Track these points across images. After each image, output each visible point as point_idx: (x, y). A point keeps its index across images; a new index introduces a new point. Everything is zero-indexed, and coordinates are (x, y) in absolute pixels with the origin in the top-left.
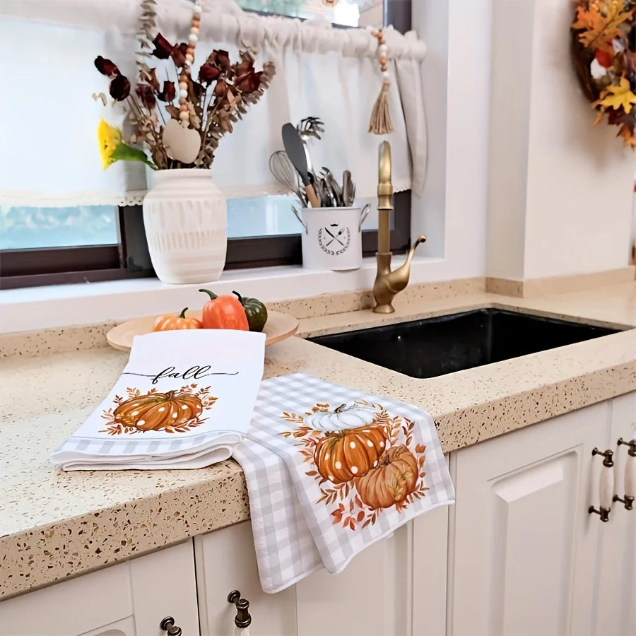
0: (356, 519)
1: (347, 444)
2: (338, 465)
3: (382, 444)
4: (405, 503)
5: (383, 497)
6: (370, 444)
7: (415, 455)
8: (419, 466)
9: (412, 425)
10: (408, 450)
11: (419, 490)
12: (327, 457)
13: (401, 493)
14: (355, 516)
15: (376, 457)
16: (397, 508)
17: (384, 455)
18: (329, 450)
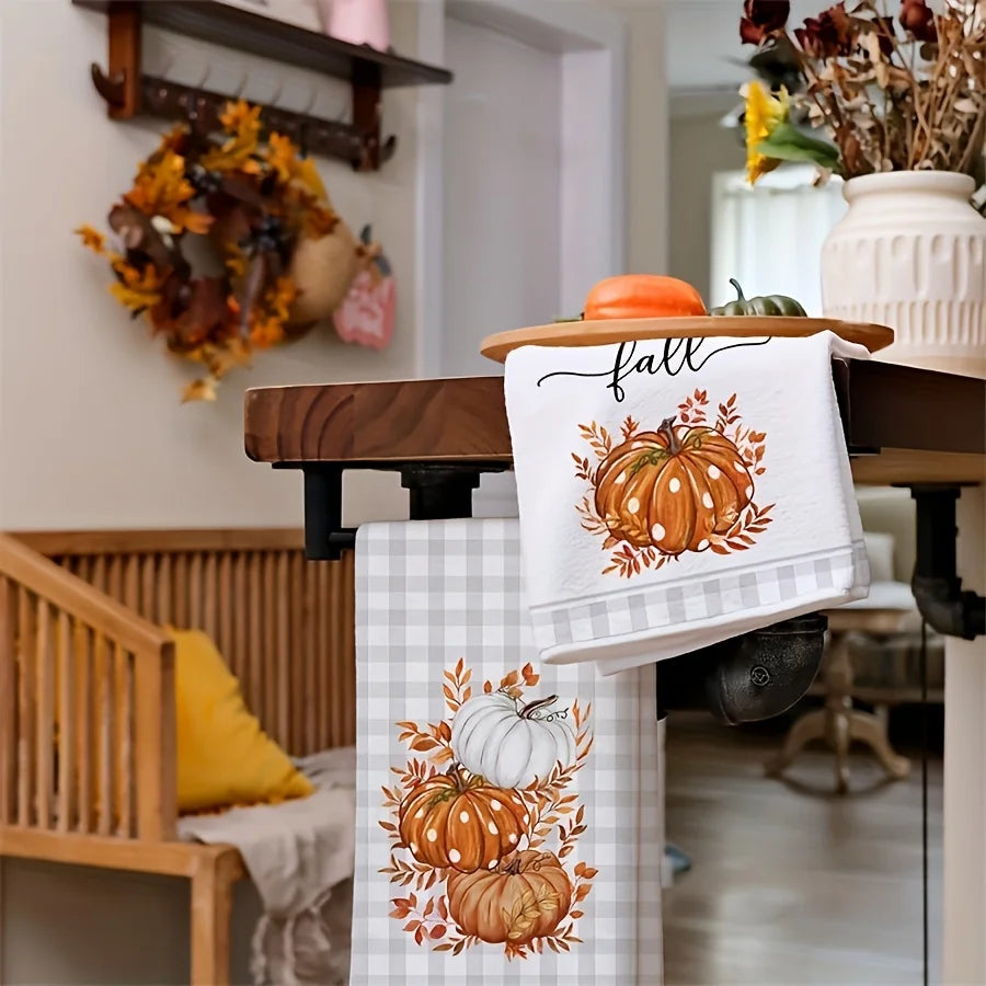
0: (429, 931)
1: (456, 812)
2: (432, 835)
3: (513, 838)
4: (525, 949)
5: (487, 922)
6: (493, 829)
7: (572, 878)
8: (573, 898)
9: (580, 829)
10: (560, 866)
11: (560, 937)
12: (420, 814)
13: (523, 930)
14: (429, 926)
15: (497, 854)
16: (507, 950)
17: (512, 855)
18: (426, 806)
